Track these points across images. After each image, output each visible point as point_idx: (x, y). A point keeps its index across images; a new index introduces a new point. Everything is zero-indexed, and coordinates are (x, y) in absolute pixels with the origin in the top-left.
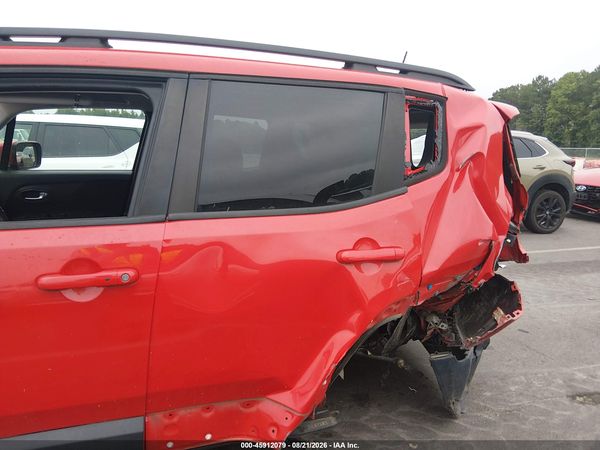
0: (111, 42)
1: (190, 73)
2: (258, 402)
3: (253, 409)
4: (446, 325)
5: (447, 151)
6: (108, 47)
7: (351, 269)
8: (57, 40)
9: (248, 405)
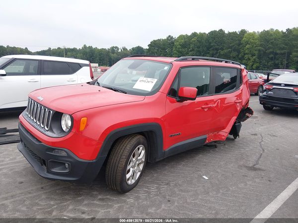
9: (218, 133)
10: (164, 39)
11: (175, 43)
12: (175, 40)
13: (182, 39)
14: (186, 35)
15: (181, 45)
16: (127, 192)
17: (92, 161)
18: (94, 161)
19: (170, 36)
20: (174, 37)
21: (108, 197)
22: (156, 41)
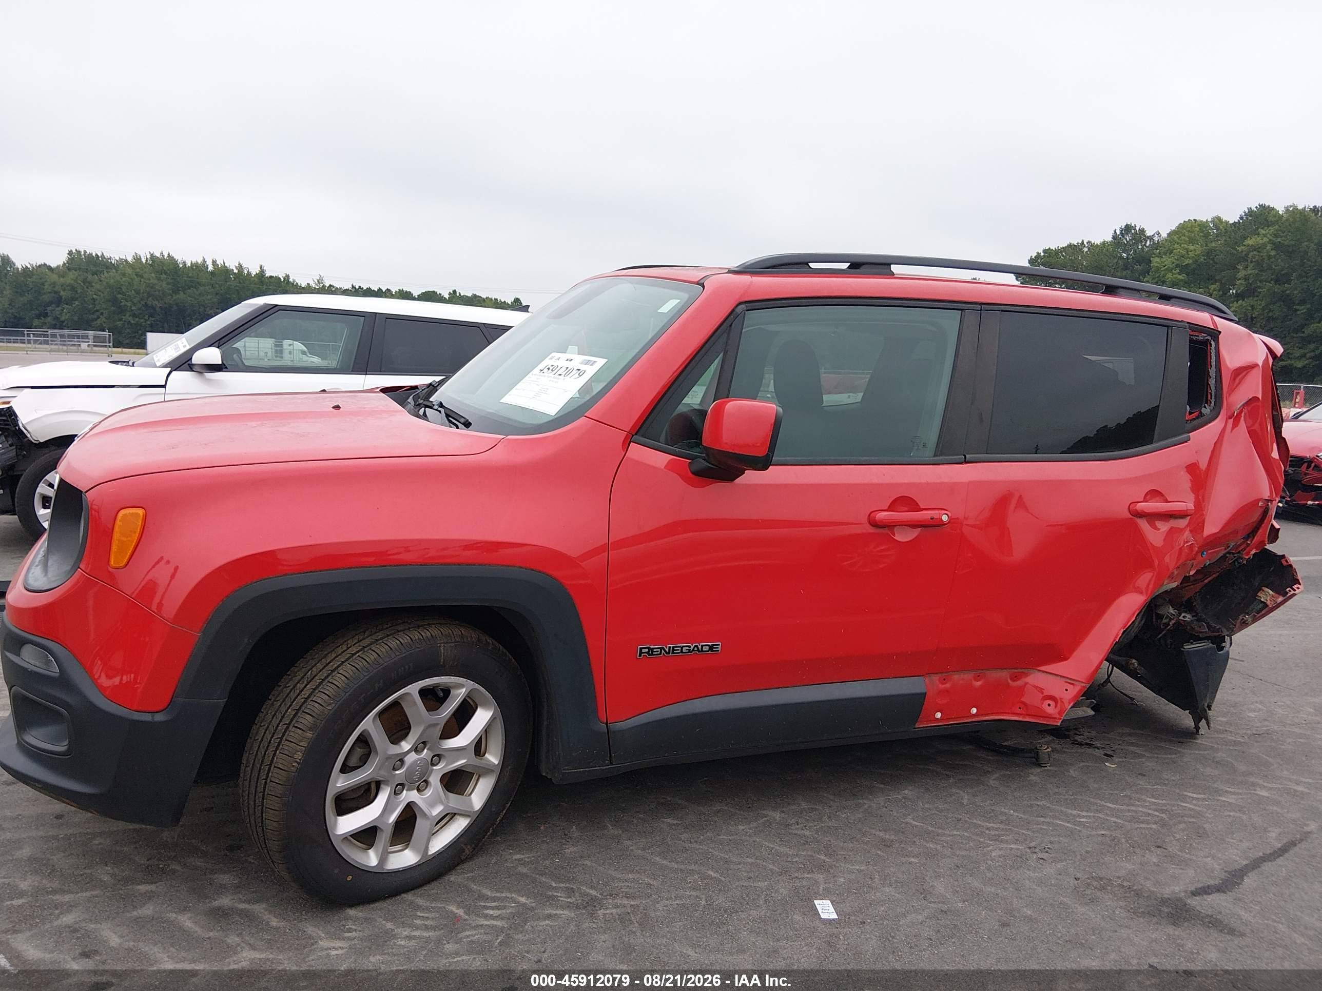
0: (895, 268)
1: (981, 304)
2: (1026, 675)
3: (1019, 683)
4: (1188, 616)
5: (1222, 394)
6: (892, 275)
7: (1143, 524)
8: (845, 266)
9: (1015, 678)
10: (1098, 241)
11: (1155, 262)
12: (1156, 246)
13: (1192, 241)
14: (1218, 221)
15: (1184, 269)
16: (352, 905)
17: (147, 717)
18: (159, 717)
19: (1128, 228)
20: (1149, 233)
21: (258, 908)
22: (1058, 252)
